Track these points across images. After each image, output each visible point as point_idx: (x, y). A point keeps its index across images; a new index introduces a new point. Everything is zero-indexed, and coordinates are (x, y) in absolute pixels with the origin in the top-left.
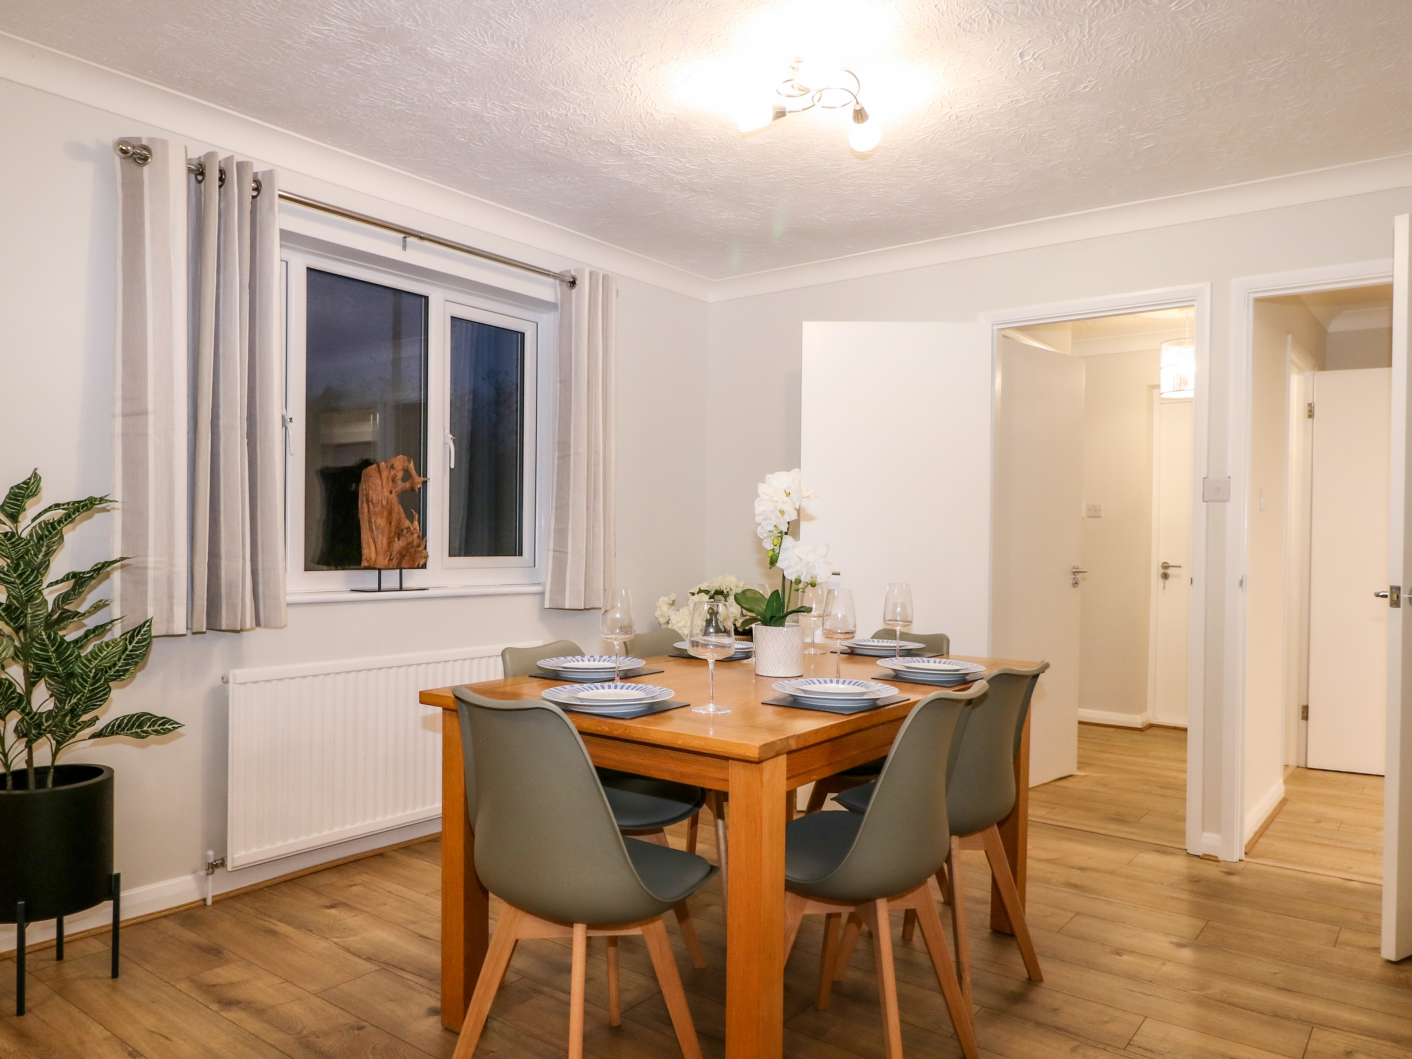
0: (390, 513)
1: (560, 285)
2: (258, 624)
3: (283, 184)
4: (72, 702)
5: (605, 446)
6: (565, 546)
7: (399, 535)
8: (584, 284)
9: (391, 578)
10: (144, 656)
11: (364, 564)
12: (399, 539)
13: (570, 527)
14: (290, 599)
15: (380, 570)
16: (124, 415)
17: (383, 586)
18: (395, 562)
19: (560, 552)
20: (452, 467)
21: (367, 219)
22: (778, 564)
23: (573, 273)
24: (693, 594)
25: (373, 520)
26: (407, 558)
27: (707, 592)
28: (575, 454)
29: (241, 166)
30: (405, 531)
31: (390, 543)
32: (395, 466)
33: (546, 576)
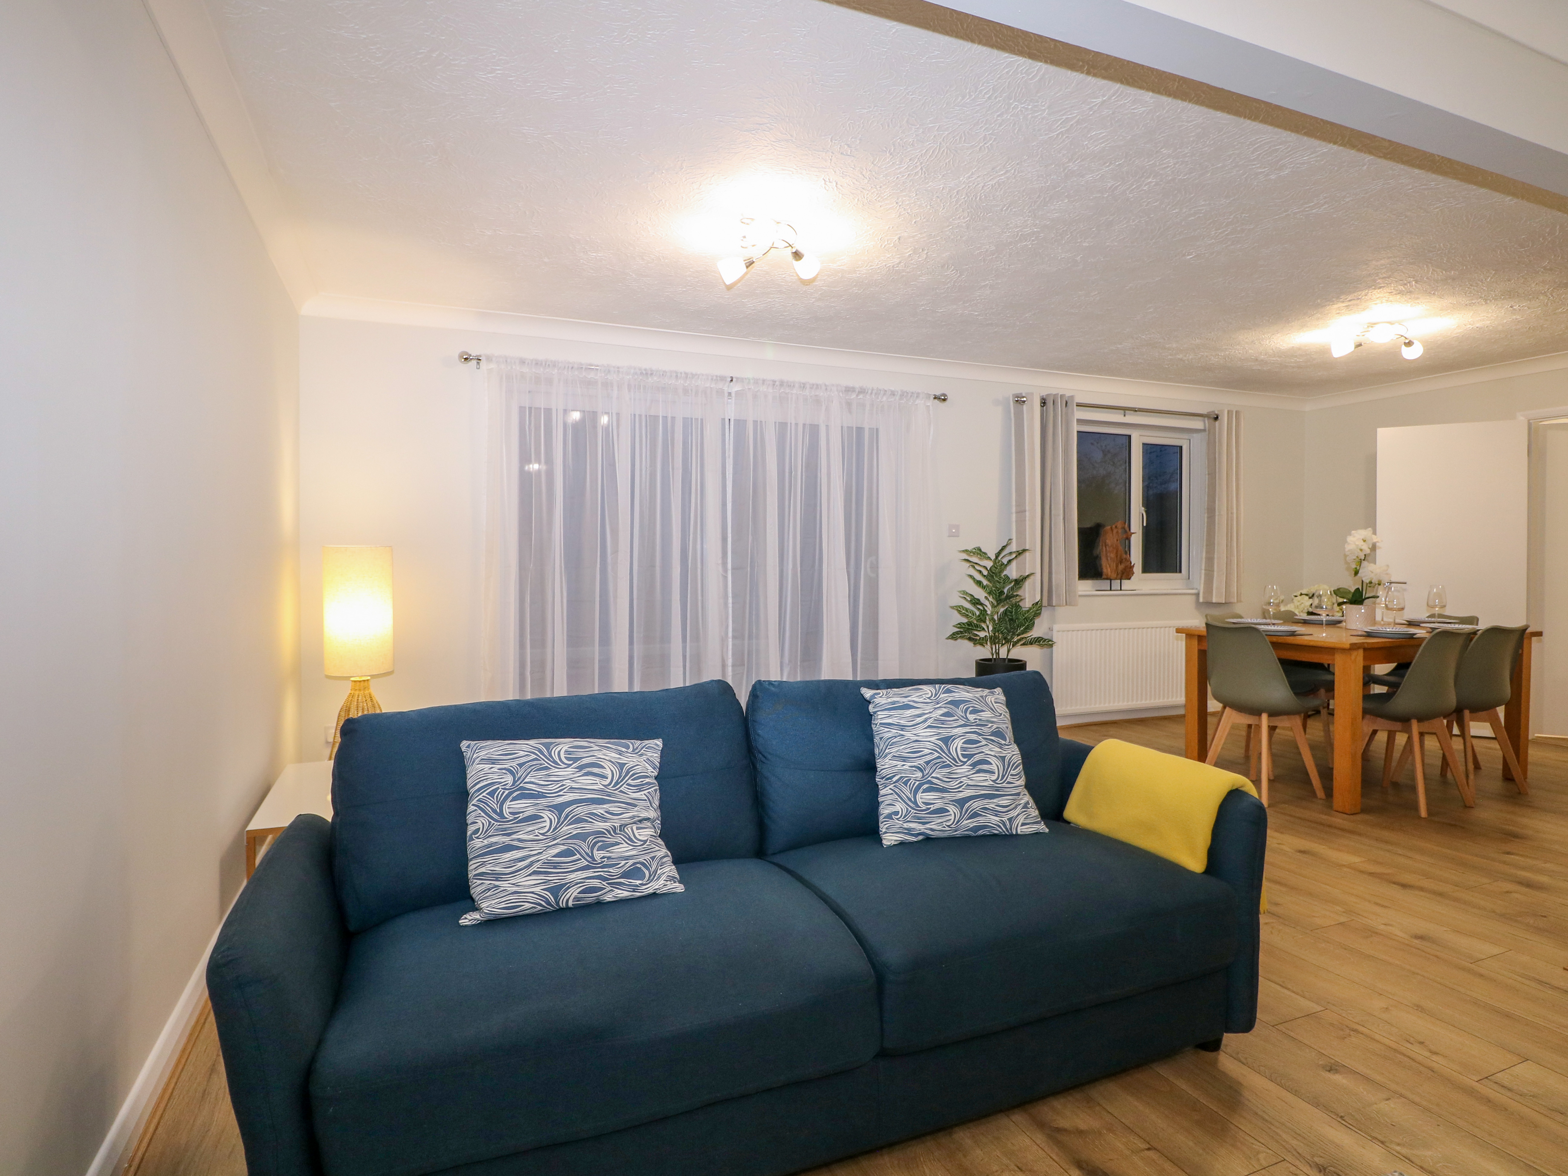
0: (1117, 552)
1: (1208, 420)
2: (1066, 604)
3: (1079, 399)
4: (1021, 629)
5: (1237, 509)
6: (1213, 566)
7: (1121, 562)
8: (1224, 418)
9: (1116, 584)
10: (1040, 614)
11: (1104, 576)
12: (1121, 564)
13: (1216, 556)
14: (1080, 593)
15: (1111, 580)
16: (1017, 513)
17: (1112, 589)
18: (1119, 576)
19: (1209, 570)
20: (1145, 525)
21: (1117, 408)
22: (1359, 575)
23: (1216, 412)
24: (1296, 596)
25: (1108, 555)
26: (1125, 574)
27: (1307, 595)
28: (1218, 515)
29: (1062, 396)
30: (1124, 560)
31: (1117, 566)
32: (1118, 527)
33: (1200, 585)
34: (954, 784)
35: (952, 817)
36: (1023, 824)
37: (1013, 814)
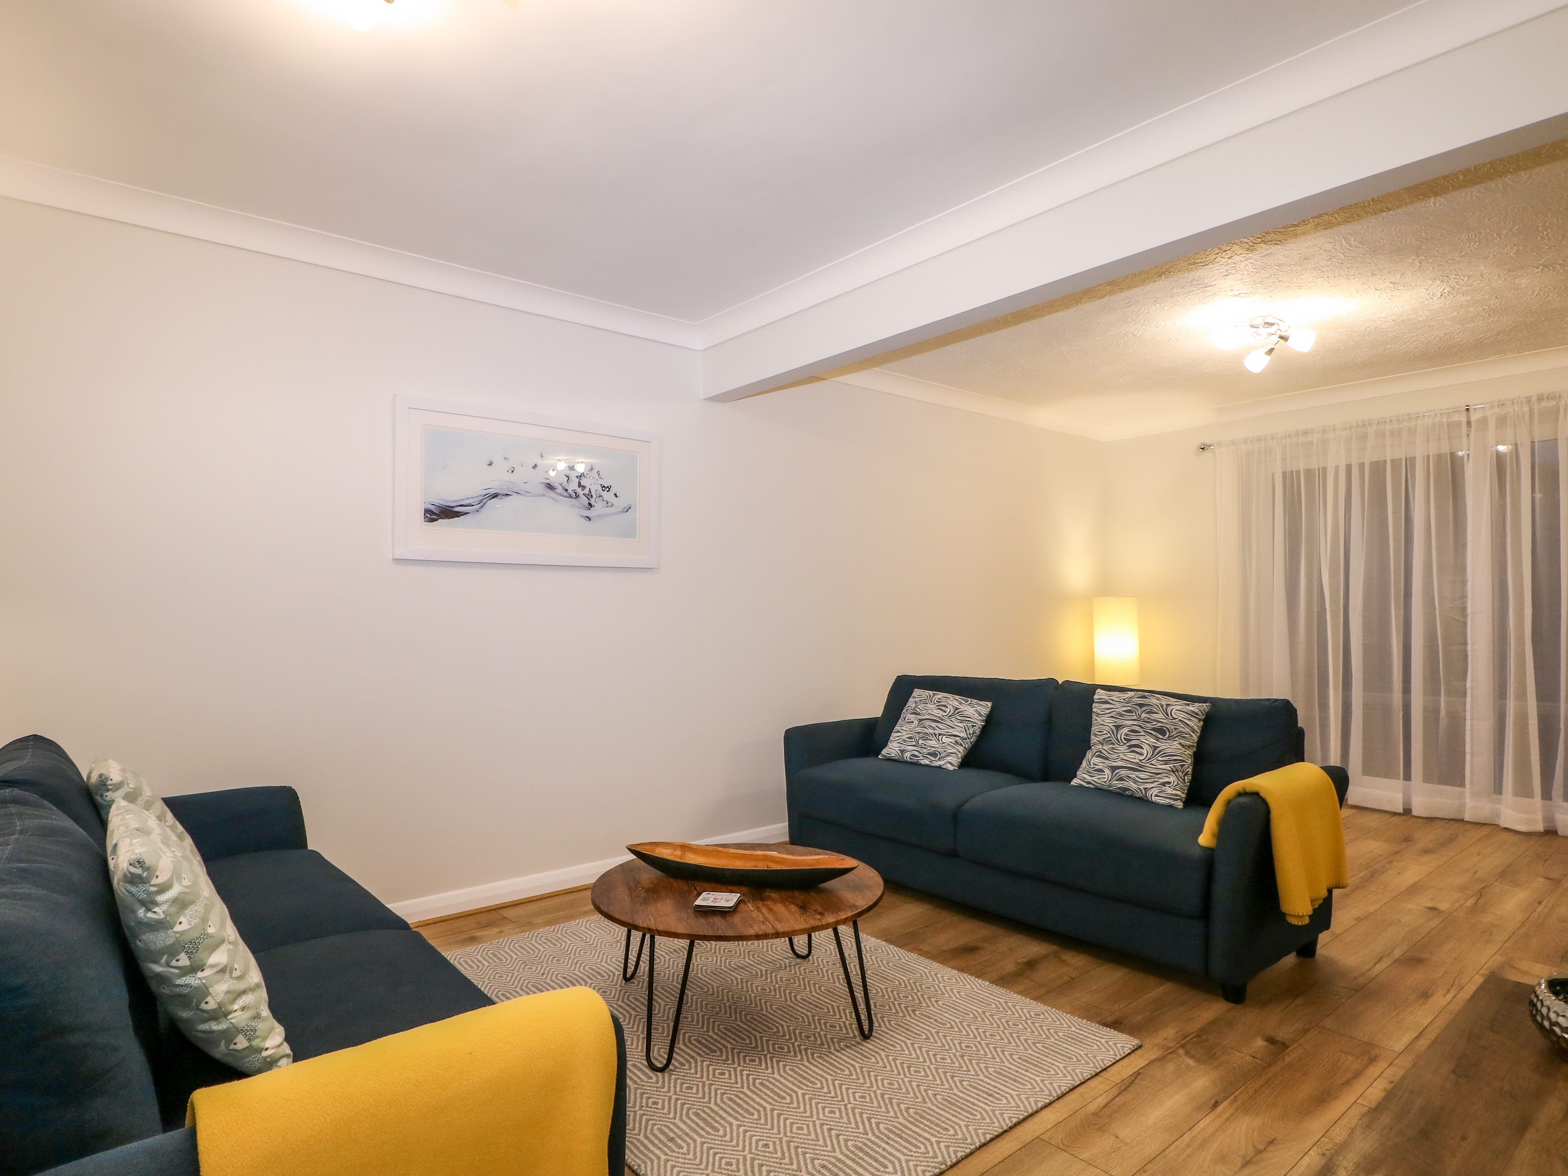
34: (1115, 756)
35: (1106, 777)
36: (1156, 796)
37: (1149, 786)
